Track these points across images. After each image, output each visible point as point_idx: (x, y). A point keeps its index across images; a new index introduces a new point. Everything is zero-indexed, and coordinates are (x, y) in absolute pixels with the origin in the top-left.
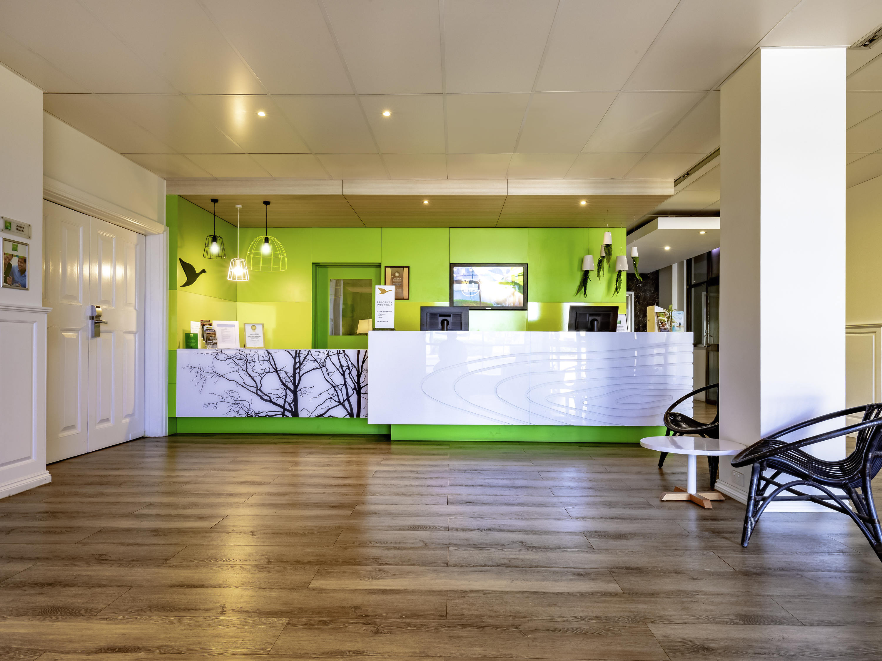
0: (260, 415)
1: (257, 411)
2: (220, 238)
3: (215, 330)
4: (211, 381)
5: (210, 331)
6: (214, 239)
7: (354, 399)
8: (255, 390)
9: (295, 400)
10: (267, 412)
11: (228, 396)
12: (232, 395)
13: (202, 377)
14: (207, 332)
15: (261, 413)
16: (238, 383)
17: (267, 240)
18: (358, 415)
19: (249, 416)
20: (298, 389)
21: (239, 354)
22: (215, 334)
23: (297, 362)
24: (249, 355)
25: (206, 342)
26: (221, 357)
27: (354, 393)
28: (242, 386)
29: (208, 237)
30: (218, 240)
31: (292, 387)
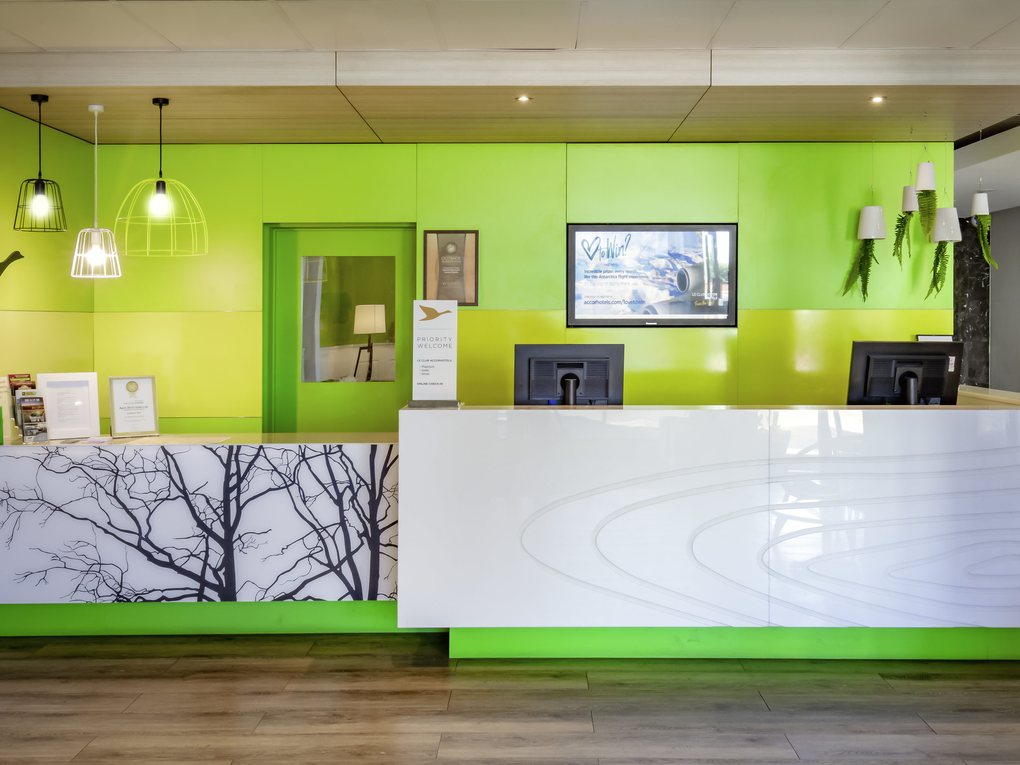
0: (147, 597)
1: (139, 588)
2: (53, 185)
3: (41, 399)
4: (32, 520)
5: (29, 402)
6: (40, 185)
7: (362, 559)
8: (134, 539)
9: (228, 562)
10: (162, 591)
11: (72, 555)
12: (80, 551)
13: (12, 510)
14: (24, 405)
15: (150, 592)
16: (95, 523)
17: (161, 186)
18: (373, 595)
19: (120, 598)
20: (235, 537)
21: (98, 458)
22: (42, 407)
23: (233, 475)
24: (120, 459)
25: (22, 427)
26: (57, 463)
27: (362, 544)
28: (106, 532)
29: (25, 184)
30: (48, 187)
31: (220, 531)
